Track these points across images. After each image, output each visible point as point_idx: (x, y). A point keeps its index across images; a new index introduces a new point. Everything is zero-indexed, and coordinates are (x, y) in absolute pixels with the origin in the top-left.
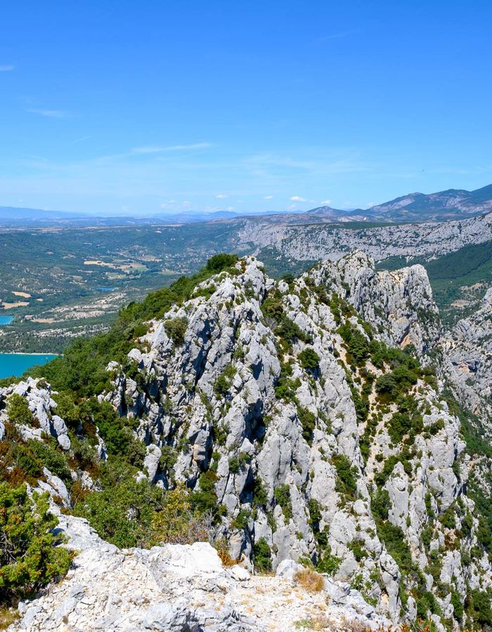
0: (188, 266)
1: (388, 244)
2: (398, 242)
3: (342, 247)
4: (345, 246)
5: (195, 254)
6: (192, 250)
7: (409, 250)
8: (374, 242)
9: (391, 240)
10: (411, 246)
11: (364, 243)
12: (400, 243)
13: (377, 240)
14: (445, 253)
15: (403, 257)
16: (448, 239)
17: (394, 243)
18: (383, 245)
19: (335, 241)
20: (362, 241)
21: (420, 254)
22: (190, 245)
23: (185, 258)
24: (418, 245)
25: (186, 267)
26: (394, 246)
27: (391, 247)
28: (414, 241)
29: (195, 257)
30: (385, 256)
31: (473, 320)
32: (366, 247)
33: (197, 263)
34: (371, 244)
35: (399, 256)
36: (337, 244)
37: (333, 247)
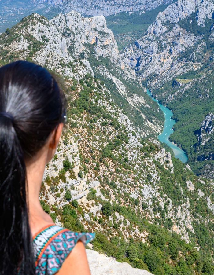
0: (6, 18)
1: (121, 5)
2: (126, 4)
3: (96, 7)
4: (98, 6)
5: (10, 11)
6: (8, 8)
7: (131, 8)
8: (113, 4)
9: (122, 3)
10: (132, 6)
11: (108, 4)
12: (127, 4)
13: (115, 2)
14: (149, 10)
15: (128, 12)
16: (151, 2)
17: (123, 4)
18: (117, 5)
19: (92, 3)
20: (106, 3)
21: (137, 10)
22: (6, 5)
23: (4, 13)
24: (136, 6)
25: (5, 19)
26: (123, 6)
27: (122, 6)
28: (134, 3)
29: (10, 12)
30: (119, 12)
31: (141, 41)
32: (109, 6)
33: (12, 17)
34: (111, 5)
35: (126, 11)
36: (93, 5)
37: (91, 7)
